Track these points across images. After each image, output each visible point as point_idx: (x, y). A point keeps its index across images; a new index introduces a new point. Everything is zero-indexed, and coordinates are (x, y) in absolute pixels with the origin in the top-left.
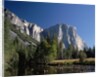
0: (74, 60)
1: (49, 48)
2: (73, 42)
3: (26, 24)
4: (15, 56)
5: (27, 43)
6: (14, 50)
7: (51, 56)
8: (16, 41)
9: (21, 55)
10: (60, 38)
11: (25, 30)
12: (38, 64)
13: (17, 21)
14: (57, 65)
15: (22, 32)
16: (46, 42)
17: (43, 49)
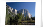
0: (27, 21)
1: (19, 17)
2: (27, 15)
3: (13, 9)
4: (9, 19)
5: (13, 15)
6: (9, 17)
7: (20, 19)
8: (10, 14)
9: (11, 19)
10: (23, 14)
11: (12, 11)
12: (16, 22)
13: (10, 8)
14: (22, 22)
15: (11, 12)
16: (18, 15)
17: (17, 17)
